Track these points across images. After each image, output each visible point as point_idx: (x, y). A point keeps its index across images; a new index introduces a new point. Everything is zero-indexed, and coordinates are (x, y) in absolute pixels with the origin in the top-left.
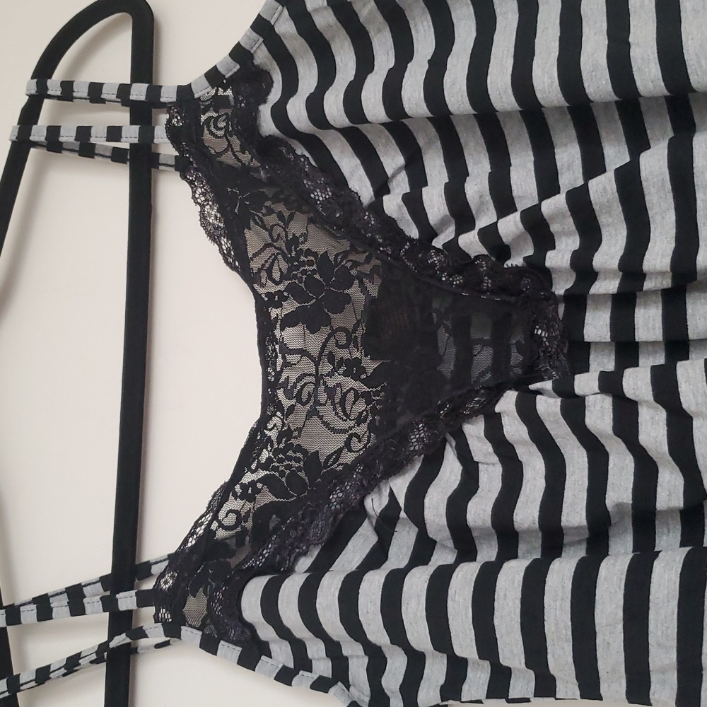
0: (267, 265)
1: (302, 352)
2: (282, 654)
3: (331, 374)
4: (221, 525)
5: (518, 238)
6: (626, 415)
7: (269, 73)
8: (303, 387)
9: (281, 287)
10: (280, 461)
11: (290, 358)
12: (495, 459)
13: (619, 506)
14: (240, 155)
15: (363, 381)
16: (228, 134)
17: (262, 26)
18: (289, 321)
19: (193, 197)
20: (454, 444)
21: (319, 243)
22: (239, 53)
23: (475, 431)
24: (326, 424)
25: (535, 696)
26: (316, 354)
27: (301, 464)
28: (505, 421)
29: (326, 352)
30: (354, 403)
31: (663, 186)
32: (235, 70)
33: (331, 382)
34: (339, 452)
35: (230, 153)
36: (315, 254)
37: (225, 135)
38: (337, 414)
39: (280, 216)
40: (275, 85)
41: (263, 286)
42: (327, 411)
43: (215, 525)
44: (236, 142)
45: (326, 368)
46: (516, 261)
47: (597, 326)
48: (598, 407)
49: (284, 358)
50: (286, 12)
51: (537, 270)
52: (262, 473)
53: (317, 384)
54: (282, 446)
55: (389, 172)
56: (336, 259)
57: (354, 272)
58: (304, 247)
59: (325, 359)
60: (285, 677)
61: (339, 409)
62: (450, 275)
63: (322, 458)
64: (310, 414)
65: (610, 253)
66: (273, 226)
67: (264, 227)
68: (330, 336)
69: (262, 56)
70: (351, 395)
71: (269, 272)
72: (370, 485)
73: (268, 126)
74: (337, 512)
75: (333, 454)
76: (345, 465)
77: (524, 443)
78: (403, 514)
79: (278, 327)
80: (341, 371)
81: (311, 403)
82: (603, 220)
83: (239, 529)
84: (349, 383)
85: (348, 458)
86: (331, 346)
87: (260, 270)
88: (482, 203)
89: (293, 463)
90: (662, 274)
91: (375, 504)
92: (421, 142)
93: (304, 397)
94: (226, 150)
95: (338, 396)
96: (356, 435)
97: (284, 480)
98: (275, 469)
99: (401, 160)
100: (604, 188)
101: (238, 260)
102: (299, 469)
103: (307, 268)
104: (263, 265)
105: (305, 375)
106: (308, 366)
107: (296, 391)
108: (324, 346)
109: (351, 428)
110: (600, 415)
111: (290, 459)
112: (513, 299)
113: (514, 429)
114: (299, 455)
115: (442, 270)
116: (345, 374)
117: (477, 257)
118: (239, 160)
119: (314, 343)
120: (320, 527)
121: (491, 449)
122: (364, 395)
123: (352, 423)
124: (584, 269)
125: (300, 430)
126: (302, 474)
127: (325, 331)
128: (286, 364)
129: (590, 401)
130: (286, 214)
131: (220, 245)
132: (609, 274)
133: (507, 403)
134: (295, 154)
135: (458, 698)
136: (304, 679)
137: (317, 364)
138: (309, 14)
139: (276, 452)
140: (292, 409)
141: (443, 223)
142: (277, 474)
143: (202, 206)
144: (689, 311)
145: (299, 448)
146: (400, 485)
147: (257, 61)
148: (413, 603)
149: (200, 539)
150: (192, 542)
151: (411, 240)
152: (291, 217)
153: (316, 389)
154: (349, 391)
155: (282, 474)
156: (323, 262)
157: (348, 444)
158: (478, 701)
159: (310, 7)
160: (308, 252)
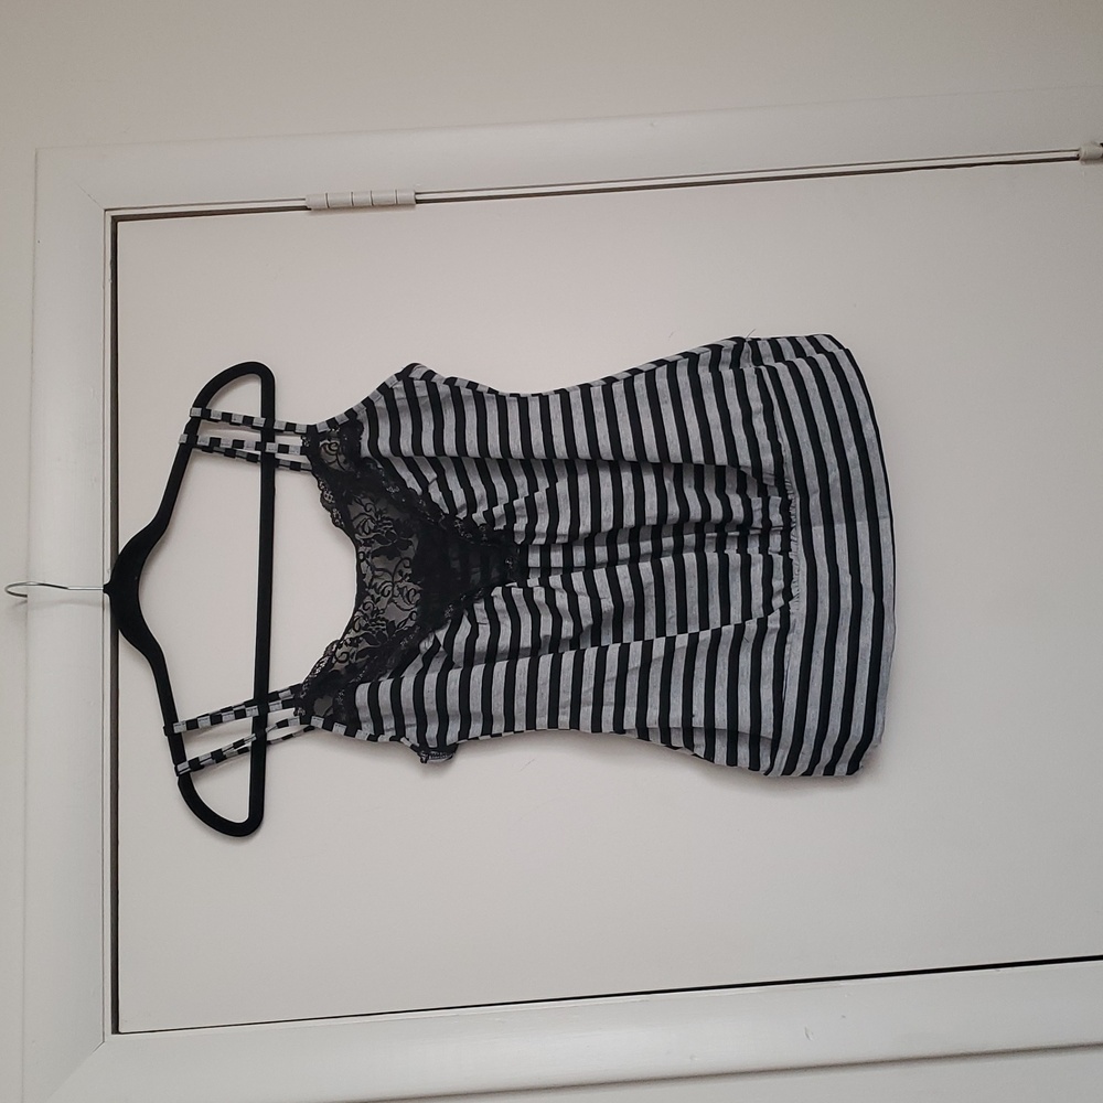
0: (361, 524)
1: (384, 570)
2: (367, 729)
3: (401, 581)
4: (337, 660)
5: (501, 517)
6: (550, 593)
7: (363, 424)
8: (385, 588)
9: (370, 536)
10: (373, 625)
11: (377, 573)
12: (487, 621)
13: (546, 636)
14: (343, 465)
15: (419, 585)
16: (338, 453)
17: (368, 402)
18: (375, 554)
19: (318, 485)
20: (467, 615)
21: (393, 514)
22: (351, 413)
23: (480, 606)
24: (399, 607)
25: (504, 732)
26: (392, 571)
27: (385, 627)
28: (495, 600)
29: (398, 570)
30: (414, 596)
31: (566, 497)
32: (345, 421)
33: (401, 585)
34: (406, 620)
35: (337, 463)
36: (392, 520)
37: (336, 454)
38: (404, 602)
39: (372, 499)
40: (365, 431)
41: (360, 535)
42: (399, 600)
43: (334, 660)
44: (342, 458)
45: (398, 578)
46: (500, 527)
47: (534, 559)
48: (538, 592)
49: (373, 573)
50: (383, 398)
51: (509, 530)
52: (363, 632)
53: (393, 586)
54: (374, 618)
55: (430, 480)
56: (404, 523)
57: (414, 529)
58: (386, 516)
59: (397, 574)
60: (373, 738)
61: (406, 599)
62: (465, 533)
63: (396, 624)
64: (388, 603)
65: (542, 525)
66: (367, 504)
67: (361, 504)
68: (400, 562)
69: (362, 416)
70: (412, 593)
71: (363, 527)
72: (424, 637)
73: (365, 452)
74: (404, 651)
75: (402, 622)
76: (409, 627)
77: (502, 611)
78: (441, 649)
79: (370, 557)
80: (406, 579)
81: (390, 596)
82: (539, 511)
83: (347, 663)
84: (411, 585)
85: (411, 623)
86: (401, 567)
87: (358, 526)
88: (482, 500)
89: (380, 627)
90: (564, 535)
91: (426, 645)
92: (445, 467)
93: (386, 593)
94: (335, 462)
95: (405, 593)
96: (415, 612)
97: (375, 635)
98: (370, 630)
99: (435, 475)
100: (541, 497)
101: (344, 522)
102: (384, 629)
103: (387, 526)
104: (359, 524)
105: (387, 582)
106: (388, 578)
107: (381, 590)
108: (397, 567)
109: (412, 609)
110: (539, 595)
111: (378, 624)
112: (497, 546)
113: (500, 604)
114: (383, 622)
115: (462, 530)
116: (409, 581)
117: (481, 525)
118: (342, 468)
119: (391, 566)
120: (392, 661)
121: (486, 616)
122: (419, 592)
123: (413, 606)
124: (530, 532)
125: (384, 610)
126: (385, 632)
127: (397, 559)
128: (374, 577)
129: (535, 589)
130: (375, 498)
131: (332, 512)
132: (541, 535)
133: (498, 591)
134: (377, 467)
135: (467, 737)
136: (384, 738)
137: (393, 576)
138: (395, 400)
139: (371, 621)
140: (379, 599)
141: (462, 508)
142: (371, 633)
143: (323, 491)
145: (383, 619)
146: (441, 635)
147: (359, 418)
149: (323, 669)
150: (318, 671)
151: (444, 514)
152: (378, 500)
153: (393, 589)
154: (411, 590)
155: (374, 632)
156: (396, 524)
157: (410, 616)
158: (477, 738)
159: (396, 397)
160: (388, 519)
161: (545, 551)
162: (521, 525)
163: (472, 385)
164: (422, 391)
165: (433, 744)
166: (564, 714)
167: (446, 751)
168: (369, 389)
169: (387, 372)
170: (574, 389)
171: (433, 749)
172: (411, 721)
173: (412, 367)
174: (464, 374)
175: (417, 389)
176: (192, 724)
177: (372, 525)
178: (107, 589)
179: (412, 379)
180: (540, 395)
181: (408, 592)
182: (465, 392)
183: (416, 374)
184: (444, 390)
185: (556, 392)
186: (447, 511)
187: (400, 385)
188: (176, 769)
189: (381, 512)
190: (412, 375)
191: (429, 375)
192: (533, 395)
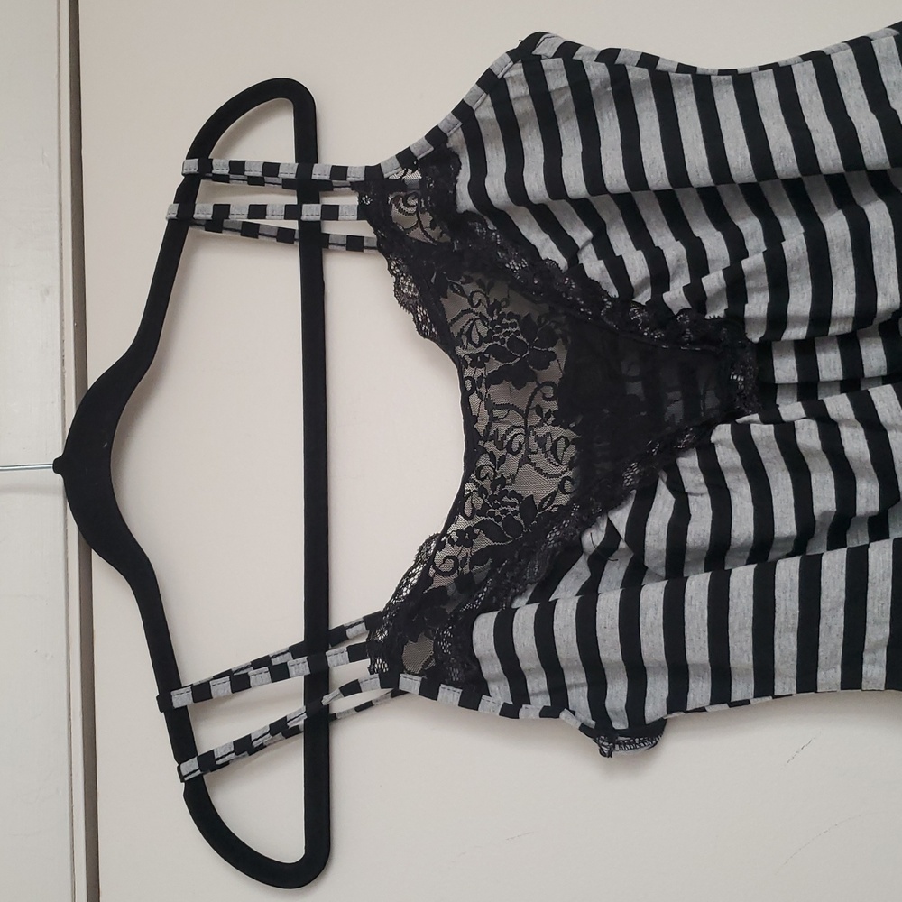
0: (466, 330)
1: (510, 407)
2: (500, 692)
3: (540, 425)
4: (438, 572)
5: (718, 293)
6: (829, 430)
7: (458, 156)
8: (512, 438)
9: (482, 349)
10: (496, 507)
11: (496, 413)
12: (705, 489)
13: (825, 514)
14: (429, 231)
15: (572, 429)
16: (419, 210)
17: (464, 112)
18: (494, 379)
19: (389, 269)
20: (665, 479)
21: (520, 307)
22: (436, 136)
23: (689, 465)
24: (539, 470)
25: (755, 697)
26: (524, 408)
27: (517, 508)
28: (719, 450)
29: (534, 404)
30: (565, 450)
31: (845, 246)
32: (428, 152)
33: (541, 432)
34: (554, 495)
35: (419, 229)
36: (518, 317)
37: (417, 212)
38: (549, 460)
39: (481, 284)
40: (463, 167)
41: (465, 348)
42: (539, 458)
43: (432, 571)
44: (427, 219)
45: (537, 419)
46: (718, 311)
47: (785, 369)
48: (806, 429)
49: (490, 413)
50: (489, 99)
51: (736, 318)
52: (478, 519)
54: (497, 493)
55: (580, 244)
56: (539, 321)
57: (558, 331)
58: (506, 310)
59: (533, 412)
60: (510, 712)
61: (551, 456)
62: (651, 331)
63: (537, 502)
64: (521, 464)
65: (800, 301)
66: (473, 293)
67: (463, 294)
68: (536, 390)
69: (456, 140)
70: (562, 443)
71: (469, 334)
72: (588, 523)
73: (465, 202)
74: (554, 549)
75: (547, 497)
76: (560, 507)
77: (734, 469)
78: (622, 544)
79: (483, 385)
80: (550, 421)
81: (523, 452)
82: (792, 276)
83: (456, 575)
84: (559, 431)
85: (562, 500)
86: (538, 400)
87: (460, 334)
88: (679, 266)
89: (509, 508)
90: (846, 318)
91: (593, 538)
92: (605, 218)
93: (515, 446)
94: (415, 226)
95: (549, 445)
96: (568, 478)
97: (500, 524)
98: (492, 514)
99: (589, 234)
100: (797, 248)
101: (436, 329)
102: (515, 513)
103: (510, 329)
104: (462, 330)
105: (515, 427)
106: (517, 420)
107: (506, 442)
108: (531, 400)
109: (563, 473)
110: (808, 436)
111: (505, 504)
112: (713, 349)
113: (728, 456)
114: (513, 500)
115: (645, 326)
116: (554, 424)
117: (682, 311)
118: (428, 236)
119: (521, 398)
120: (535, 568)
121: (702, 480)
122: (574, 441)
123: (564, 468)
124: (778, 319)
125: (513, 477)
126: (518, 518)
127: (532, 386)
128: (493, 419)
129: (798, 424)
130: (487, 283)
131: (415, 313)
132: (799, 321)
133: (722, 433)
134: (487, 229)
135: (682, 708)
136: (530, 712)
137: (525, 417)
138: (510, 101)
139: (492, 499)
140: (503, 459)
141: (642, 286)
142: (493, 519)
143: (398, 277)
144: (864, 353)
145: (514, 494)
146: (620, 518)
147: (451, 144)
148: (651, 613)
149: (414, 588)
150: (406, 592)
151: (611, 299)
152: (492, 285)
153: (526, 440)
154: (559, 439)
155: (498, 519)
156: (526, 323)
157: (561, 487)
158: (703, 710)
159: (512, 95)
160: (511, 315)
161: (805, 351)
162: (757, 305)
163: (648, 61)
164: (557, 80)
165: (620, 724)
166: (874, 662)
167: (645, 733)
168: (463, 85)
169: (493, 51)
170: (839, 49)
171: (622, 733)
172: (576, 679)
173: (535, 38)
174: (632, 43)
175: (547, 74)
176: (202, 692)
177: (484, 330)
178: (59, 466)
179: (540, 57)
180: (774, 66)
181: (555, 444)
182: (637, 75)
183: (545, 49)
184: (597, 73)
185: (805, 58)
186: (614, 292)
187: (518, 71)
188: (179, 768)
189: (497, 305)
190: (537, 51)
191: (567, 51)
192: (762, 68)
